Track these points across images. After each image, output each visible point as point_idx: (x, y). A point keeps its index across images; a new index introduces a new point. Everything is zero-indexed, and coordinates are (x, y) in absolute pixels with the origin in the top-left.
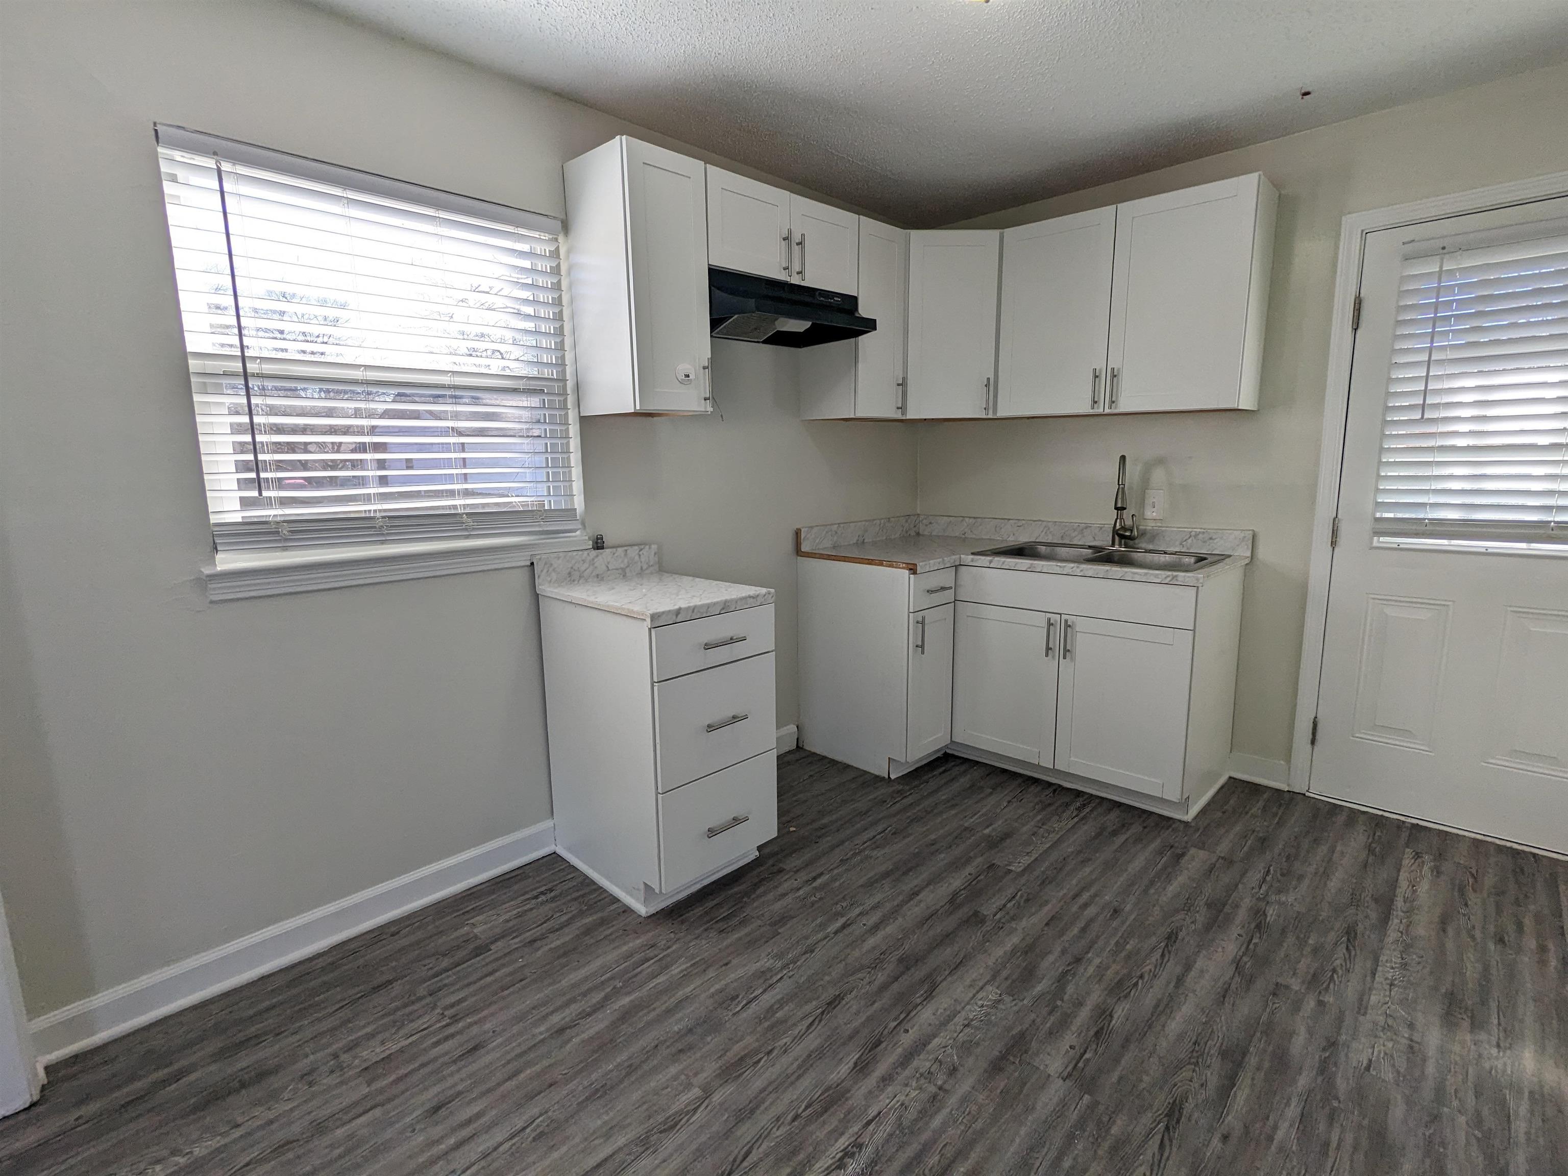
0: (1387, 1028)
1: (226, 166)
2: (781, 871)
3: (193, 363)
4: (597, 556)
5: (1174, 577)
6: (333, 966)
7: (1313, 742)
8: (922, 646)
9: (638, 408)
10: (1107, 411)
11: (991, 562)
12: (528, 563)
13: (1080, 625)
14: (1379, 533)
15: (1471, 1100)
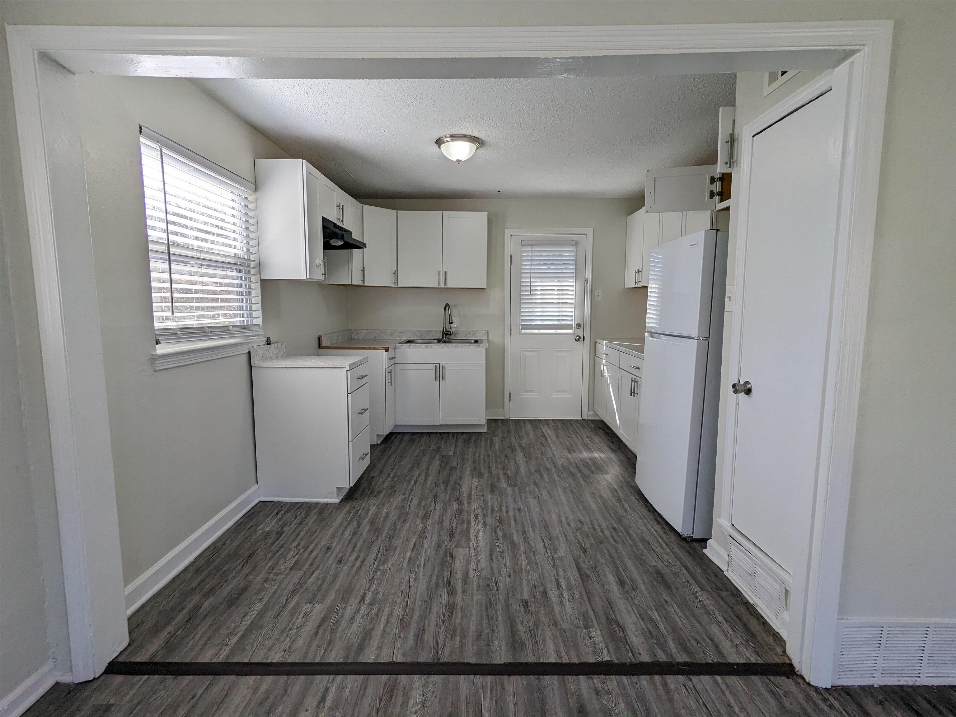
0: (561, 457)
1: (164, 150)
2: (373, 477)
3: (151, 246)
4: (270, 348)
5: (479, 345)
6: (208, 562)
7: (510, 400)
8: (391, 383)
9: (308, 277)
10: (444, 286)
11: (410, 346)
12: (248, 352)
13: (447, 366)
14: (522, 329)
15: (581, 463)
